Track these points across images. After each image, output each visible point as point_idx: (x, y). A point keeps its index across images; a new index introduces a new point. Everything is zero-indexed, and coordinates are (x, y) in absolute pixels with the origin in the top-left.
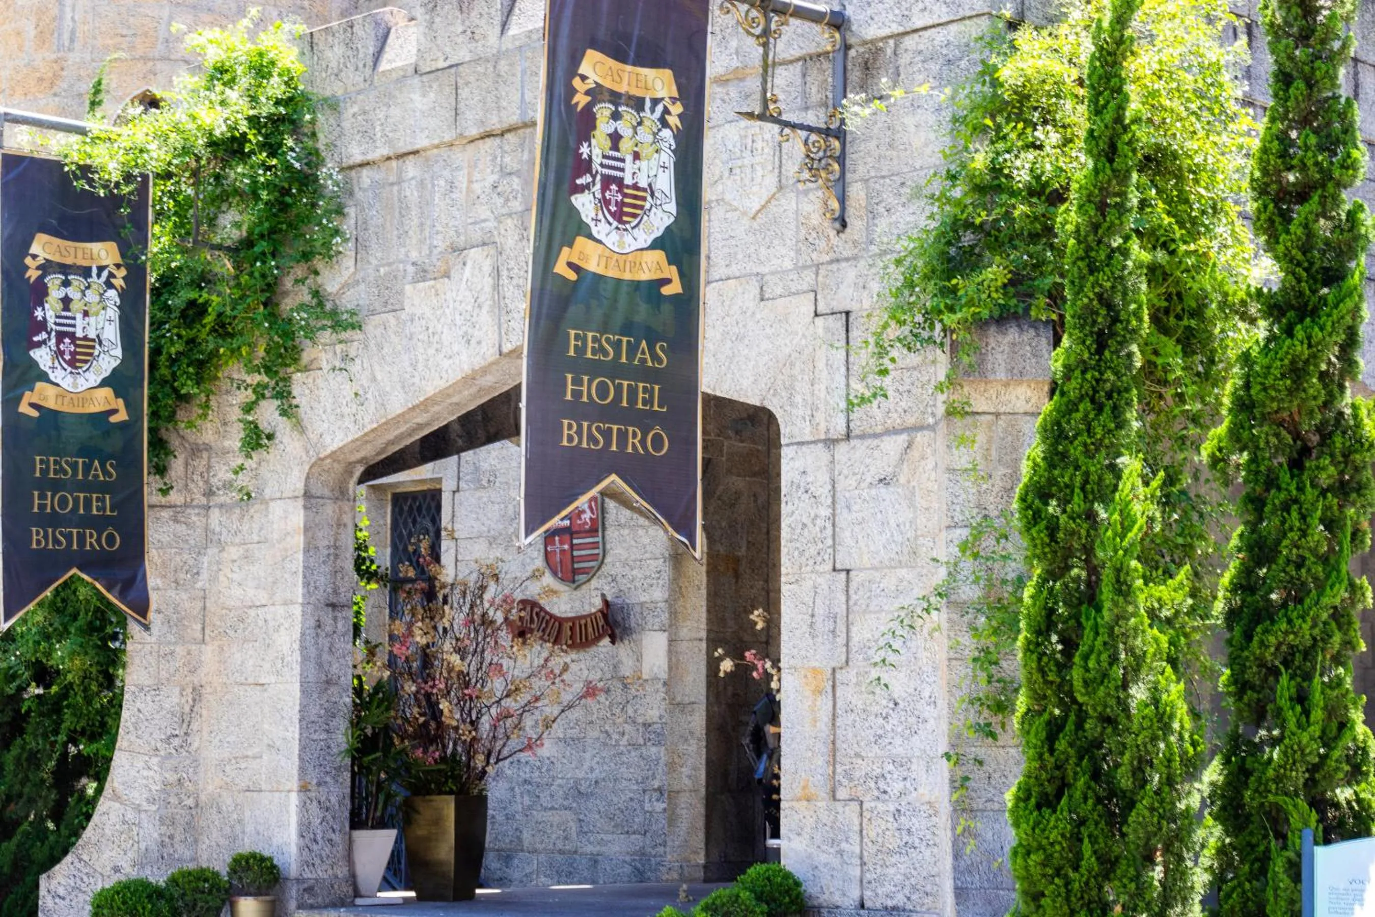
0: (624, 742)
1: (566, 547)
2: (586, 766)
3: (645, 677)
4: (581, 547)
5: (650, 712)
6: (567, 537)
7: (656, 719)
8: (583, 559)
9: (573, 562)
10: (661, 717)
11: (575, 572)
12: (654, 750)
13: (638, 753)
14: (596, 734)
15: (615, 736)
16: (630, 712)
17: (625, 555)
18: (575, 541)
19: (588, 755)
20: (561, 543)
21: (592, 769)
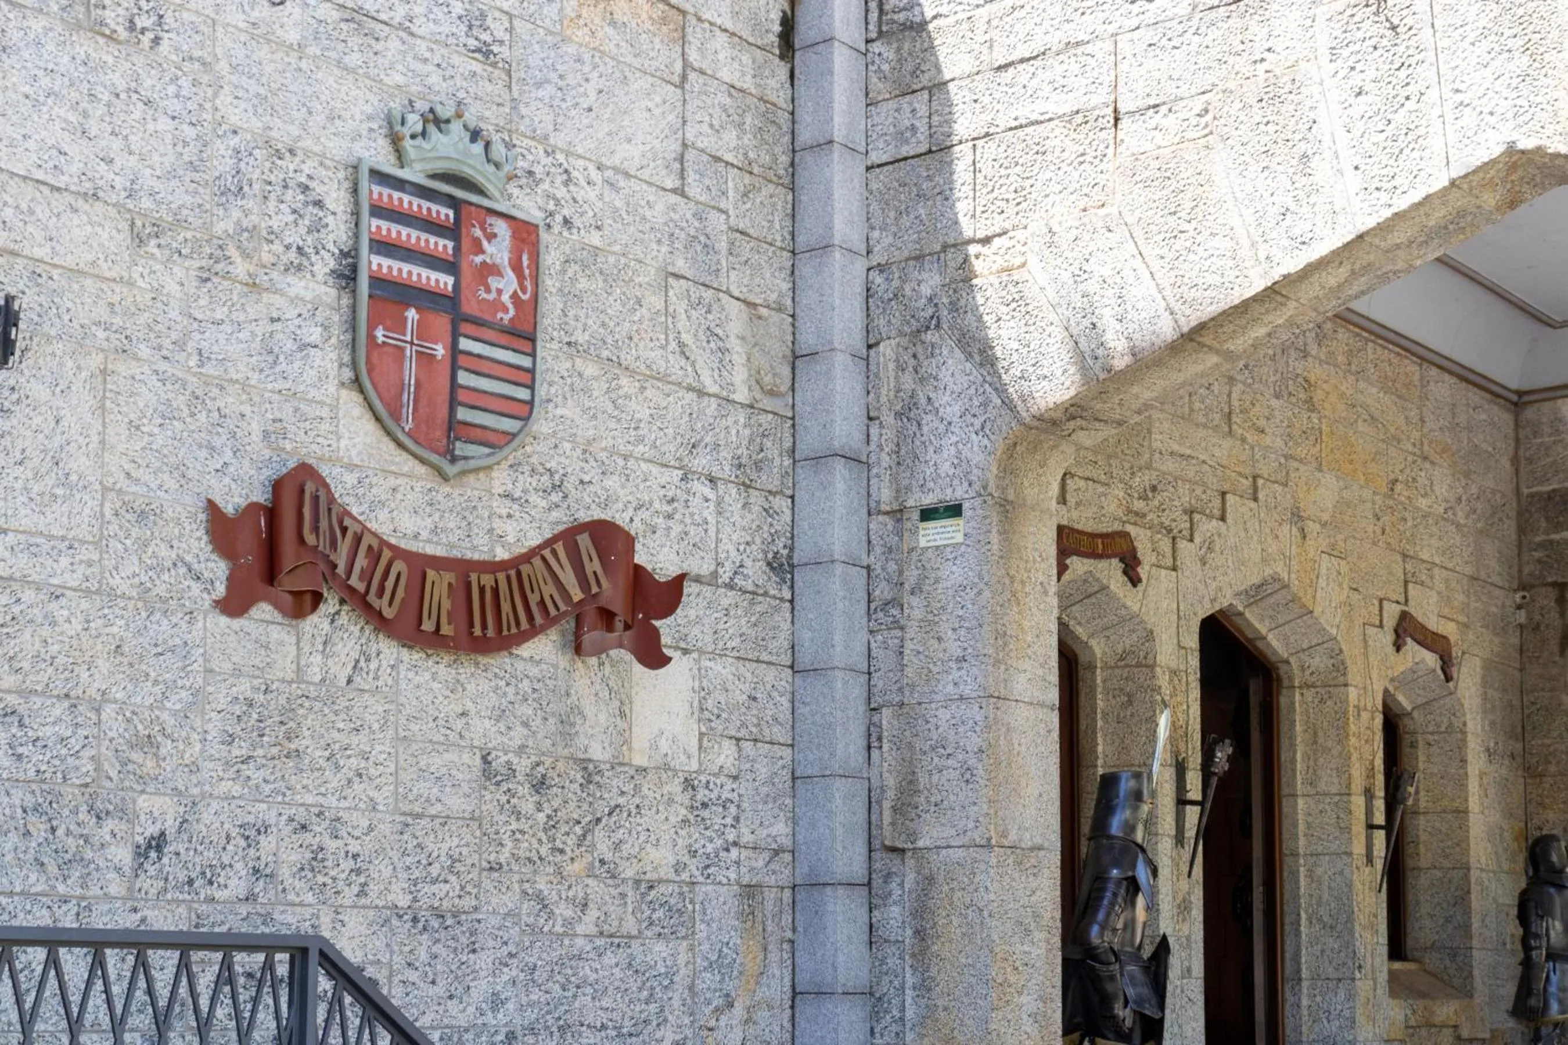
0: (587, 925)
1: (440, 351)
2: (480, 989)
3: (639, 760)
4: (480, 366)
5: (653, 854)
6: (441, 322)
7: (669, 874)
8: (481, 402)
9: (453, 403)
10: (679, 867)
11: (454, 429)
12: (660, 948)
13: (622, 955)
14: (509, 900)
15: (563, 910)
16: (603, 848)
17: (586, 430)
18: (465, 344)
19: (483, 961)
20: (423, 332)
21: (496, 1002)
